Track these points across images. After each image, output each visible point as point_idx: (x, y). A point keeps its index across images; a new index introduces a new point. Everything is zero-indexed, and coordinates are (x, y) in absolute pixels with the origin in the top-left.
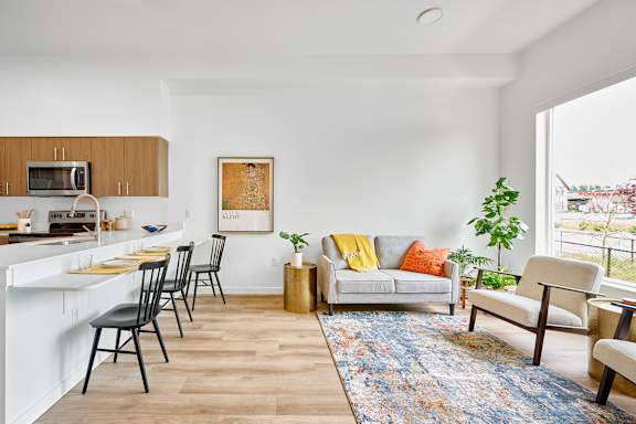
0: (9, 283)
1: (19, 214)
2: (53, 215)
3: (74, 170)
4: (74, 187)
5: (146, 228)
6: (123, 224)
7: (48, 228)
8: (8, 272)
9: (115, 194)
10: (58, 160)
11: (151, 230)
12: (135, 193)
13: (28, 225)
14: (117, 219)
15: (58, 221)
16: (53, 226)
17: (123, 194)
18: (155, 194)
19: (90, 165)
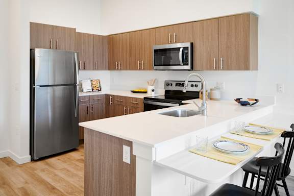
0: (154, 159)
1: (148, 83)
2: (167, 84)
3: (181, 49)
4: (182, 63)
5: (238, 100)
6: (216, 94)
7: (164, 94)
8: (153, 149)
9: (211, 68)
10: (171, 43)
11: (244, 104)
12: (228, 67)
13: (153, 91)
14: (211, 90)
15: (170, 88)
16: (167, 92)
17: (217, 68)
18: (247, 68)
19: (192, 44)
